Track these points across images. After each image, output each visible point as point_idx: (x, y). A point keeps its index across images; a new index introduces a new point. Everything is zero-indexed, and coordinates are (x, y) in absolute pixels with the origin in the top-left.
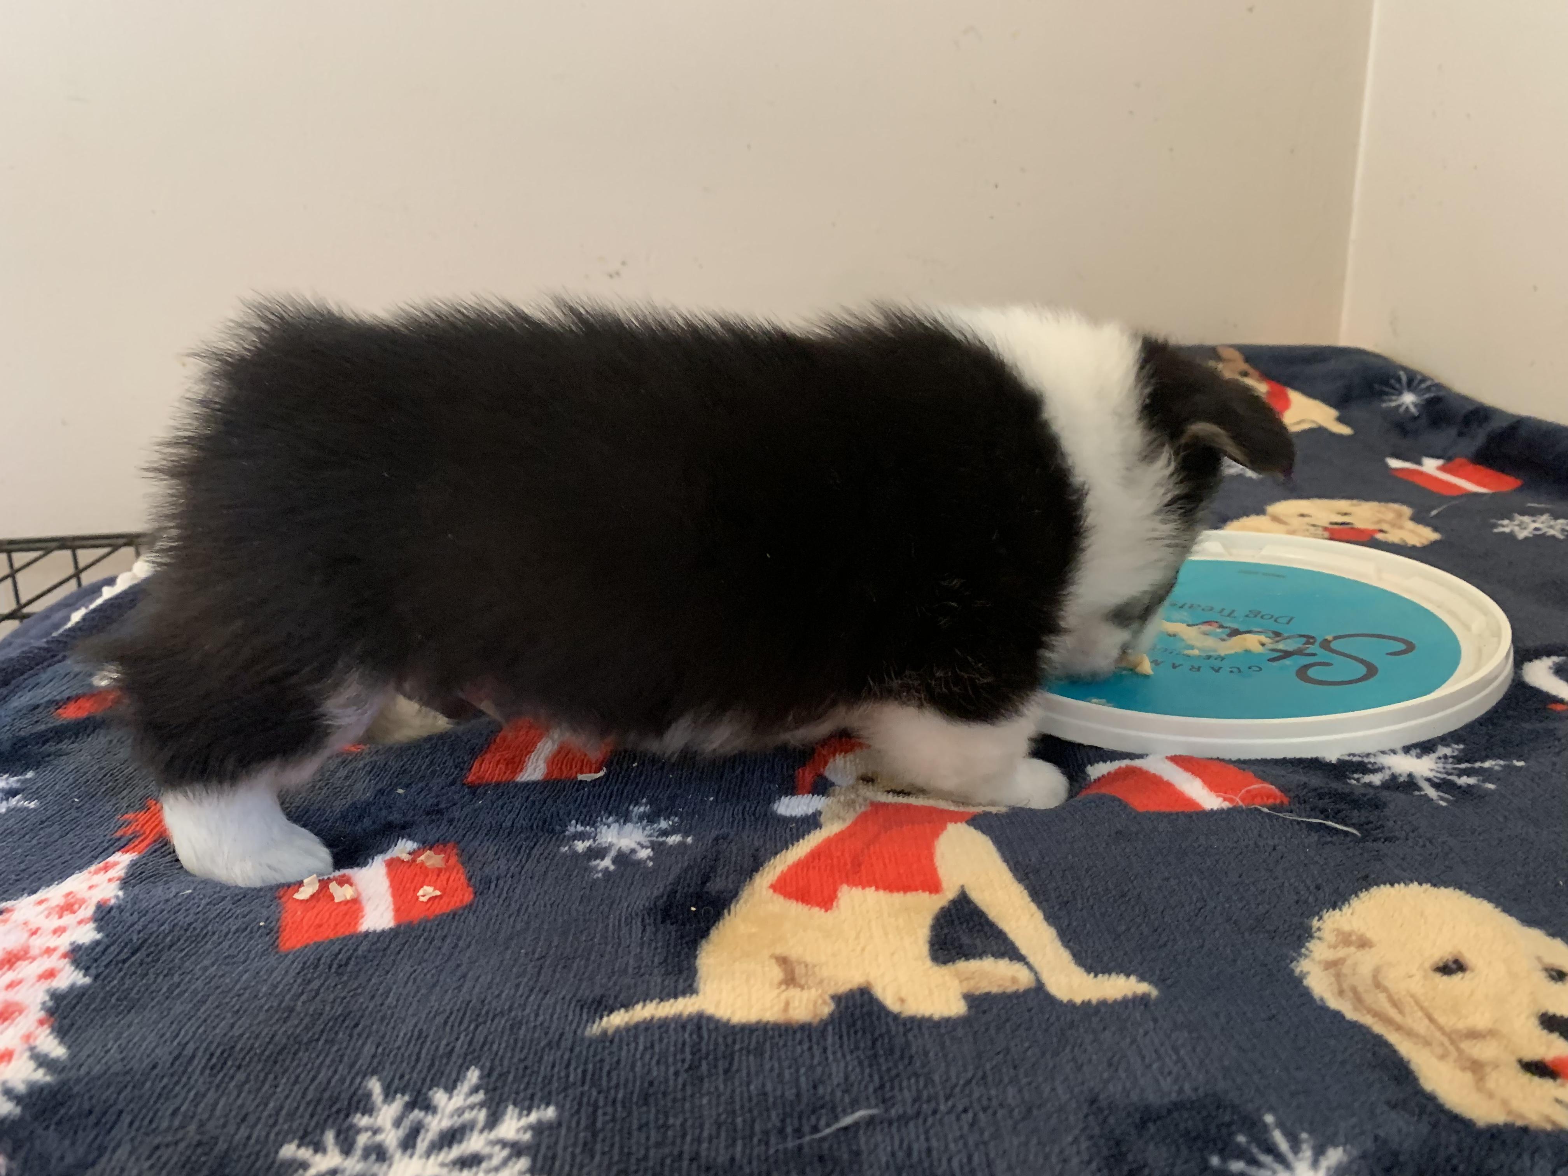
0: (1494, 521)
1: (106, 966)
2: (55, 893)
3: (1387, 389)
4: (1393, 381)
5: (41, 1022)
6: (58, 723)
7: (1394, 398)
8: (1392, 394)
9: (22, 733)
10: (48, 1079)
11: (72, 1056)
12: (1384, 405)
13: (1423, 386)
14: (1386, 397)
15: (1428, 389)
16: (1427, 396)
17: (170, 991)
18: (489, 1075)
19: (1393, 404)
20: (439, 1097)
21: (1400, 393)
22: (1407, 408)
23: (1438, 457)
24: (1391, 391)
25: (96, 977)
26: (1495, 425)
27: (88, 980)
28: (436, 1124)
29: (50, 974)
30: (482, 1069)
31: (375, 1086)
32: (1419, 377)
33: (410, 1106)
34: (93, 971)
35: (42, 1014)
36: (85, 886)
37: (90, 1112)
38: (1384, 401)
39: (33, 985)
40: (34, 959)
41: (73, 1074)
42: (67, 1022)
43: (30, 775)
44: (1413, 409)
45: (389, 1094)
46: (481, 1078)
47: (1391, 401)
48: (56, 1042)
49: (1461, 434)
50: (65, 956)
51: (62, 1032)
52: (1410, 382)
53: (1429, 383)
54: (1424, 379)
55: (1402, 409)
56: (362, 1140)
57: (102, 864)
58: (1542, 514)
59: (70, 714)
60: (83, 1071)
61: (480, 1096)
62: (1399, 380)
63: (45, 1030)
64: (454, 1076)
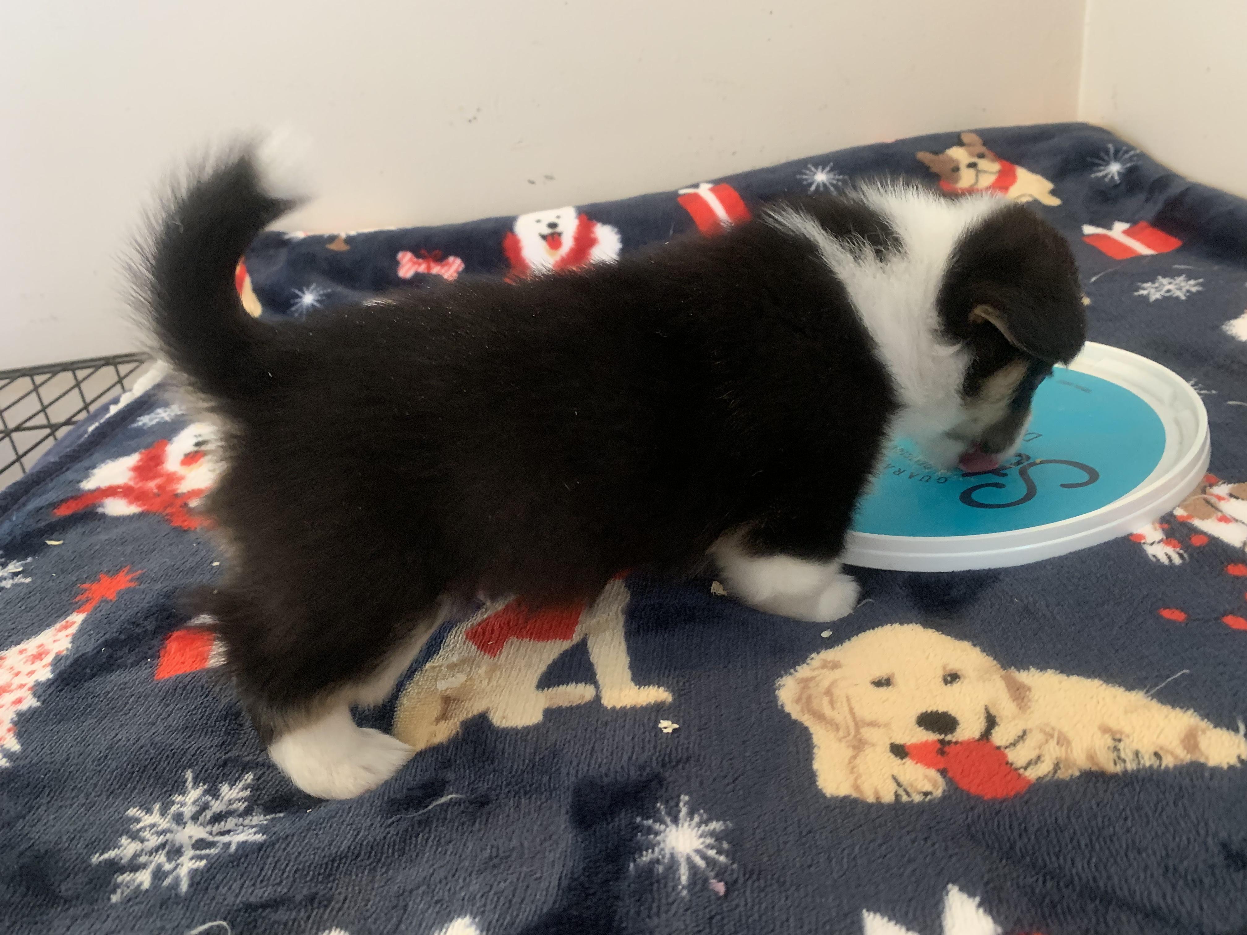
0: (1139, 284)
1: (50, 695)
2: (31, 645)
3: (1097, 161)
4: (1102, 154)
5: (9, 730)
6: (53, 520)
7: (1102, 168)
8: (1101, 165)
9: (29, 530)
10: (8, 765)
11: (24, 751)
12: (1093, 176)
13: (1127, 156)
14: (1095, 168)
15: (1131, 159)
16: (1129, 165)
17: (85, 709)
18: (258, 779)
19: (1100, 174)
20: (225, 789)
21: (1107, 163)
22: (1112, 177)
23: (1127, 222)
24: (1100, 162)
25: (43, 703)
26: (1174, 190)
27: (39, 704)
28: (217, 806)
29: (19, 701)
30: (255, 775)
31: (189, 775)
32: (1124, 148)
33: (207, 792)
34: (42, 698)
35: (10, 725)
36: (51, 640)
37: (28, 785)
38: (1094, 172)
39: (8, 709)
40: (12, 691)
41: (22, 763)
42: (24, 729)
43: (29, 560)
44: (1116, 178)
45: (196, 781)
46: (253, 780)
47: (1100, 171)
48: (16, 741)
49: (1147, 200)
50: (30, 689)
51: (19, 736)
52: (1117, 152)
53: (1132, 153)
54: (1130, 148)
55: (1107, 180)
56: (174, 809)
57: (64, 623)
58: (1179, 275)
59: (63, 512)
60: (28, 760)
61: (248, 793)
62: (1107, 152)
63: (11, 734)
64: (237, 775)
